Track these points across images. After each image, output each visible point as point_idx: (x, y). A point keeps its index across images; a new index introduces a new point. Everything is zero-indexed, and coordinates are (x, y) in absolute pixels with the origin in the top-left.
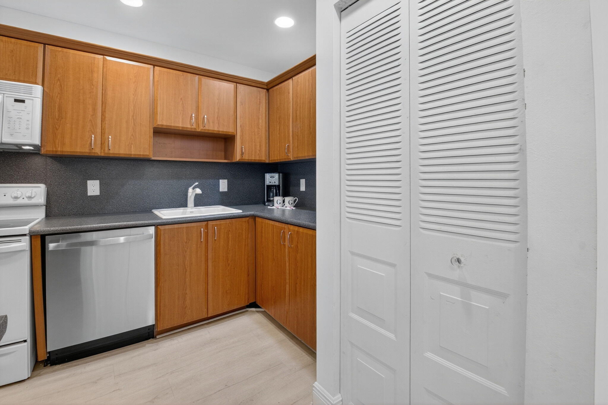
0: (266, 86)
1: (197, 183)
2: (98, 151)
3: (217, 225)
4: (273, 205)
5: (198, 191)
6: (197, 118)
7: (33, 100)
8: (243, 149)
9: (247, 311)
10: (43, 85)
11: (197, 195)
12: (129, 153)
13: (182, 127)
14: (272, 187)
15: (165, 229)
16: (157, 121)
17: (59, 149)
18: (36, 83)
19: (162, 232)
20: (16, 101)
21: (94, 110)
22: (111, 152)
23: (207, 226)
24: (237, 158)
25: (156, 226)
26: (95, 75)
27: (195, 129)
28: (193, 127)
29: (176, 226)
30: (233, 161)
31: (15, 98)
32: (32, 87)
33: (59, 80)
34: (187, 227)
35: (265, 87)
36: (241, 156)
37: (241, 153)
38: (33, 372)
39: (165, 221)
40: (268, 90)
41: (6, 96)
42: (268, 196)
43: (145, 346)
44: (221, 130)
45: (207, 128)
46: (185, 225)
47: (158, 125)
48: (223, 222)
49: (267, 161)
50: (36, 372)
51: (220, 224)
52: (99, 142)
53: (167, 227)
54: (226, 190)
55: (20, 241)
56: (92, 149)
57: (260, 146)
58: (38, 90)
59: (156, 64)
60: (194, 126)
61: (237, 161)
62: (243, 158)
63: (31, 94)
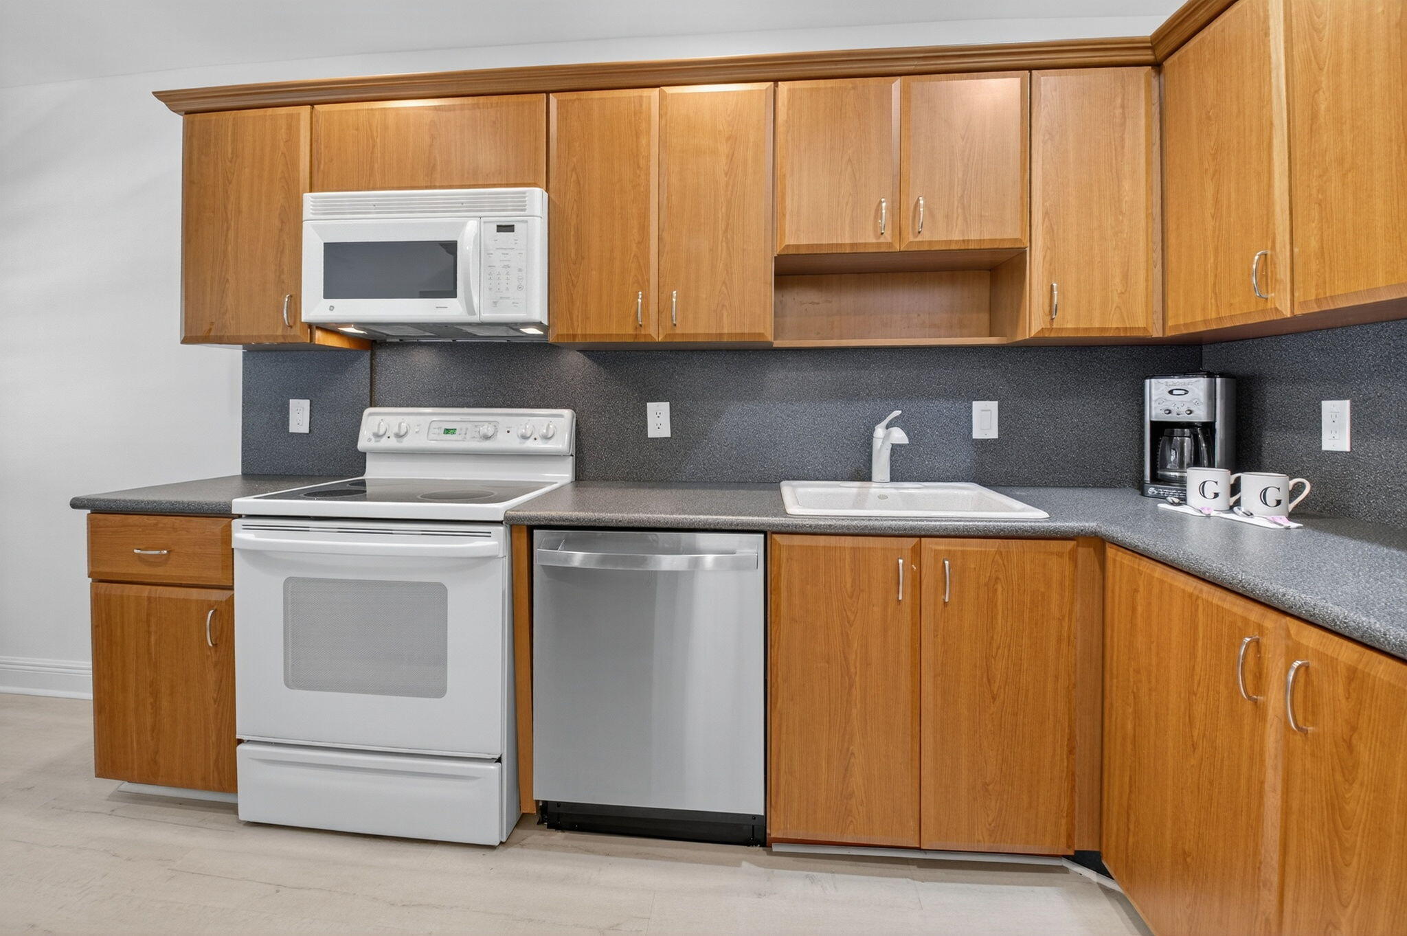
0: (1150, 52)
1: (897, 413)
2: (656, 333)
3: (950, 555)
4: (1183, 501)
5: (899, 436)
6: (897, 210)
7: (527, 222)
8: (1055, 293)
9: (1064, 870)
10: (547, 190)
11: (895, 448)
12: (718, 332)
13: (852, 245)
14: (1177, 431)
15: (790, 547)
16: (783, 235)
17: (579, 332)
18: (535, 185)
19: (784, 555)
20: (501, 228)
21: (644, 228)
22: (678, 331)
23: (917, 552)
24: (1033, 328)
25: (767, 533)
26: (644, 141)
27: (890, 245)
28: (882, 240)
29: (822, 541)
30: (1019, 338)
31: (499, 224)
32: (524, 193)
33: (574, 169)
34: (854, 550)
35: (1148, 56)
36: (1048, 319)
37: (1047, 309)
39: (795, 522)
40: (1157, 66)
41: (485, 222)
42: (1158, 462)
44: (974, 235)
45: (926, 236)
46: (848, 542)
47: (788, 246)
48: (973, 545)
49: (1156, 333)
51: (963, 552)
52: (653, 308)
53: (797, 540)
54: (993, 434)
55: (488, 535)
56: (641, 326)
57: (1126, 277)
58: (536, 198)
59: (781, 75)
60: (887, 237)
61: (1032, 335)
62: (1054, 326)
63: (524, 210)
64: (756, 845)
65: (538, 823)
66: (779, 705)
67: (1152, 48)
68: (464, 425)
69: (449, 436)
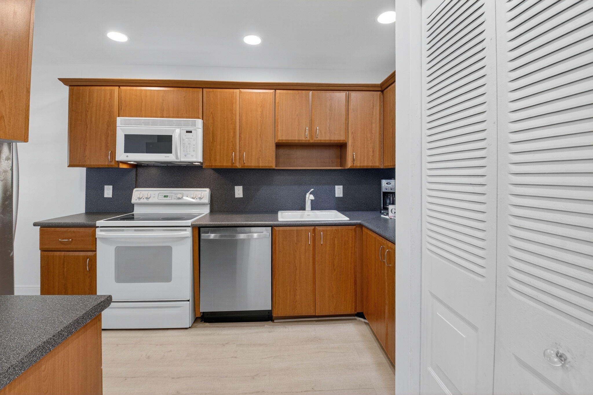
0: (380, 88)
1: (312, 190)
2: (238, 165)
3: (323, 231)
4: (387, 214)
5: (312, 197)
6: (311, 130)
7: (196, 130)
8: (354, 155)
9: (356, 319)
10: (203, 119)
11: (312, 201)
12: (258, 165)
13: (298, 140)
14: (389, 194)
15: (279, 231)
16: (278, 137)
17: (213, 165)
18: (199, 118)
19: (277, 233)
20: (187, 132)
21: (235, 133)
22: (246, 165)
23: (314, 230)
24: (349, 166)
25: (272, 226)
26: (234, 106)
27: (309, 140)
28: (307, 139)
29: (288, 228)
30: (346, 168)
31: (187, 130)
32: (195, 121)
33: (212, 113)
34: (297, 230)
35: (380, 89)
36: (352, 163)
37: (352, 160)
38: (194, 324)
39: (281, 223)
40: (382, 92)
41: (182, 129)
43: (264, 326)
44: (332, 139)
45: (319, 138)
46: (295, 228)
47: (279, 140)
48: (329, 228)
49: (382, 167)
50: (195, 324)
51: (327, 230)
52: (238, 158)
53: (281, 228)
54: (341, 195)
55: (185, 230)
56: (234, 163)
57: (373, 151)
58: (199, 122)
59: (277, 88)
60: (308, 139)
61: (349, 168)
62: (354, 165)
63: (196, 126)
64: (270, 321)
65: (201, 321)
66: (276, 277)
67: (381, 87)
68: (171, 194)
69: (166, 198)
